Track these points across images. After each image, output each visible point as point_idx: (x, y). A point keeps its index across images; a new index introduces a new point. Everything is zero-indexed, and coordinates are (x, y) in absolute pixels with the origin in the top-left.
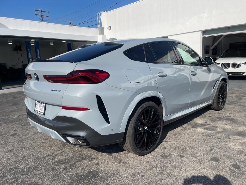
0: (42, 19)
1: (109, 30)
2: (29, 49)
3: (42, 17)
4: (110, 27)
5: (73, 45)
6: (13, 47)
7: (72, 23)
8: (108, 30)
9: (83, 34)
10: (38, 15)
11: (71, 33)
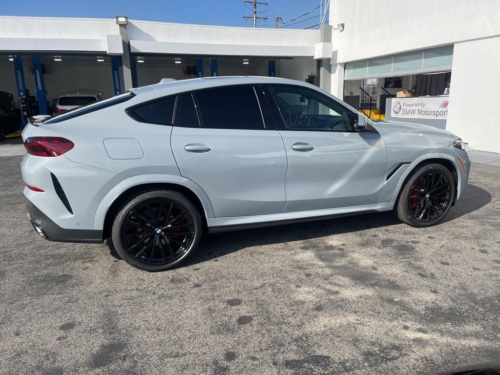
0: (255, 10)
1: (341, 31)
2: (200, 73)
3: (255, 5)
4: (343, 25)
5: (279, 64)
6: (184, 69)
7: (281, 19)
8: (338, 31)
9: (285, 43)
10: (249, 2)
11: (262, 43)
